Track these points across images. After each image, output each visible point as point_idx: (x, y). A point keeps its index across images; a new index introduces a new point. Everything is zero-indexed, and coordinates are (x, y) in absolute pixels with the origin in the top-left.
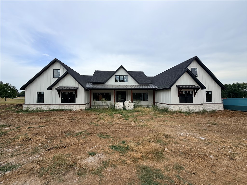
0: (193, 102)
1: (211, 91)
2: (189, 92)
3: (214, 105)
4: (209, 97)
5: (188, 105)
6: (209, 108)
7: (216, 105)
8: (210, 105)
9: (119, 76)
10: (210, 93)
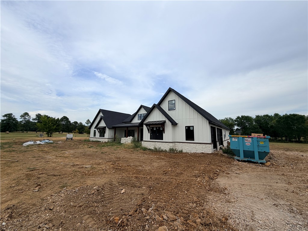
0: (163, 140)
1: (193, 126)
2: (159, 128)
3: (195, 144)
4: (190, 134)
5: (156, 143)
6: (189, 148)
7: (199, 144)
8: (189, 144)
9: (141, 114)
10: (191, 129)
